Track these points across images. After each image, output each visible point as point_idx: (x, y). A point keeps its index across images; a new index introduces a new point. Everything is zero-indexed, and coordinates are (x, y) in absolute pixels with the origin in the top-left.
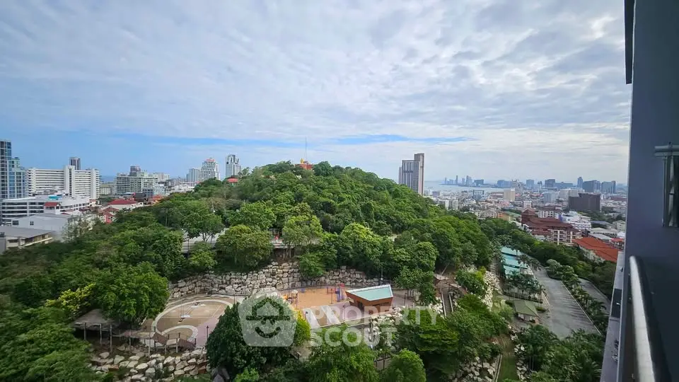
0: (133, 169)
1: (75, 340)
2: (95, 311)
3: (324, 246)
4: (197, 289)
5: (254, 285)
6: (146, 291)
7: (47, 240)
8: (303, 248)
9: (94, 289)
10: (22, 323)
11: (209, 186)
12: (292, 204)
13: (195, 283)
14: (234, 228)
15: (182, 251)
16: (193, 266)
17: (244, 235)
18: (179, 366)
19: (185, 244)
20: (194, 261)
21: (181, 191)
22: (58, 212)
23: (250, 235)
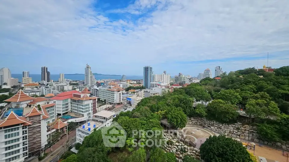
0: (180, 74)
1: (161, 126)
2: (166, 119)
3: (281, 122)
4: (198, 123)
5: (226, 131)
6: (179, 117)
7: (157, 95)
8: (261, 119)
9: (166, 112)
10: (151, 117)
11: (206, 81)
12: (254, 92)
13: (198, 120)
14: (216, 101)
15: (193, 106)
16: (197, 113)
17: (221, 105)
18: (189, 151)
19: (194, 103)
20: (197, 111)
21: (195, 82)
22: (160, 87)
23: (224, 105)
